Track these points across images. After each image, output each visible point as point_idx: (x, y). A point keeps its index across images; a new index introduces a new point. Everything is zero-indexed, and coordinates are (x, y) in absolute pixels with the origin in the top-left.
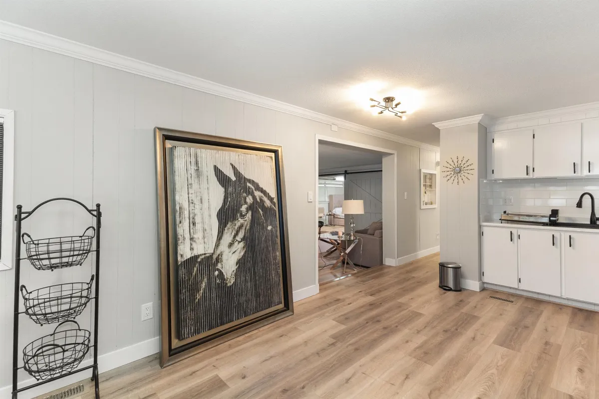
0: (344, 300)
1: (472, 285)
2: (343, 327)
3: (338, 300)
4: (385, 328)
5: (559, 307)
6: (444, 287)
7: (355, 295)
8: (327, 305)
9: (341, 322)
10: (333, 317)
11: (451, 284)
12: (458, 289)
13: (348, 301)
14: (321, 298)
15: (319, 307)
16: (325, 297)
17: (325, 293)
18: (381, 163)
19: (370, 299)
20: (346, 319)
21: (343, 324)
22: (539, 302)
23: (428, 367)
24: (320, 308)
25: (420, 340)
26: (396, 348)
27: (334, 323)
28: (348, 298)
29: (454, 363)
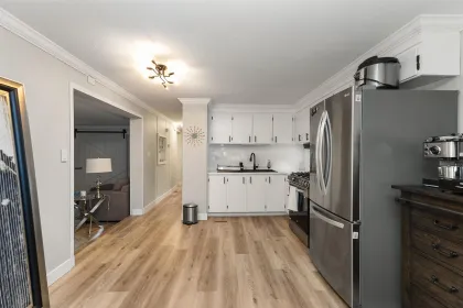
0: (110, 263)
1: (202, 216)
2: (125, 294)
3: (104, 266)
4: (166, 275)
5: (246, 218)
6: (186, 222)
7: (119, 253)
8: (93, 276)
9: (121, 290)
10: (109, 287)
11: (191, 219)
12: (196, 222)
13: (115, 264)
14: (80, 272)
15: (83, 284)
16: (85, 268)
17: (84, 263)
18: (128, 124)
19: (136, 252)
20: (124, 283)
21: (124, 291)
22: (237, 218)
23: (215, 293)
24: (85, 285)
25: (196, 272)
26: (184, 290)
27: (112, 294)
28: (113, 260)
29: (227, 280)
